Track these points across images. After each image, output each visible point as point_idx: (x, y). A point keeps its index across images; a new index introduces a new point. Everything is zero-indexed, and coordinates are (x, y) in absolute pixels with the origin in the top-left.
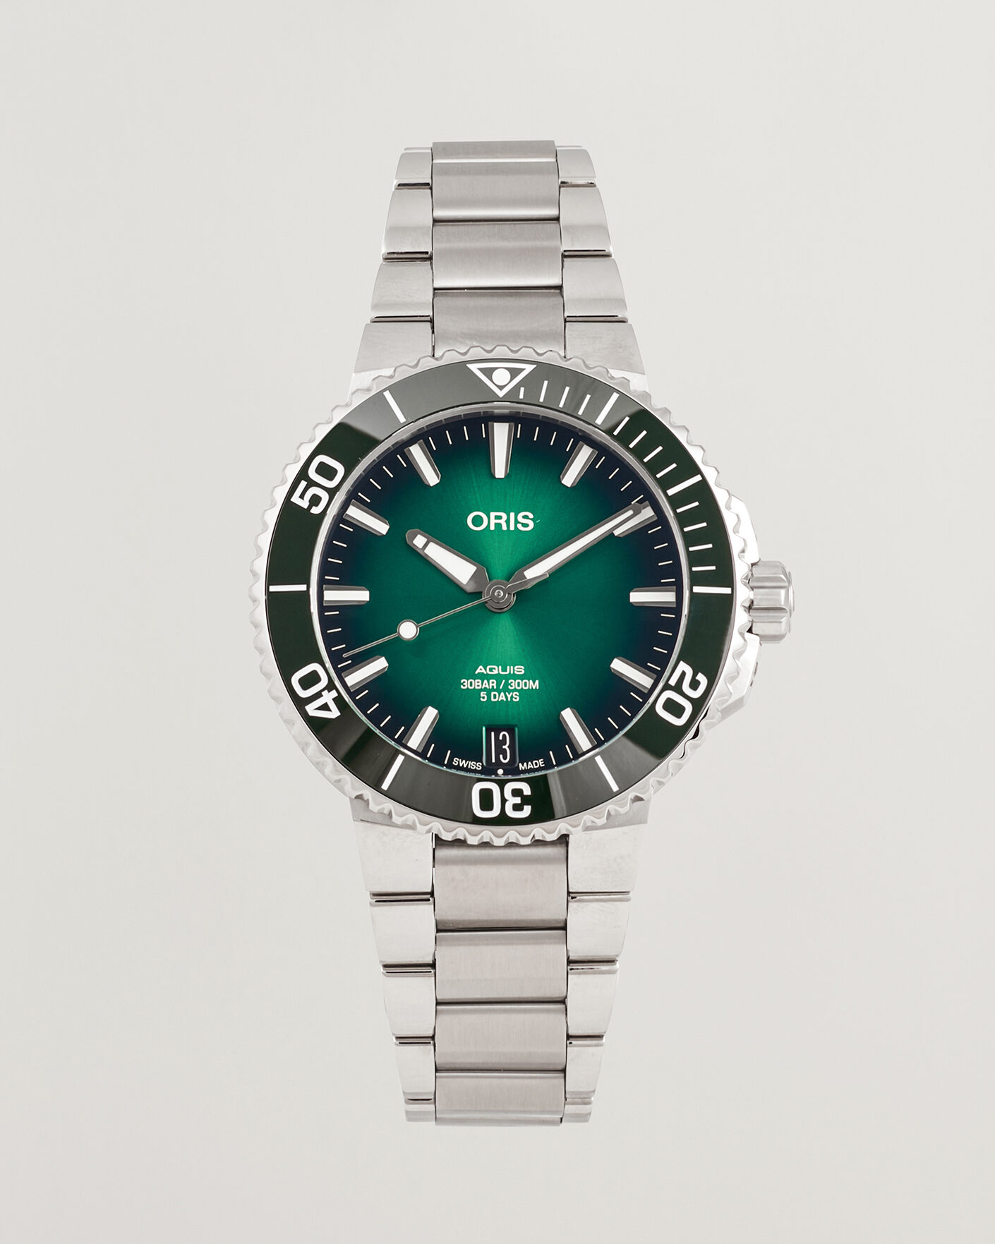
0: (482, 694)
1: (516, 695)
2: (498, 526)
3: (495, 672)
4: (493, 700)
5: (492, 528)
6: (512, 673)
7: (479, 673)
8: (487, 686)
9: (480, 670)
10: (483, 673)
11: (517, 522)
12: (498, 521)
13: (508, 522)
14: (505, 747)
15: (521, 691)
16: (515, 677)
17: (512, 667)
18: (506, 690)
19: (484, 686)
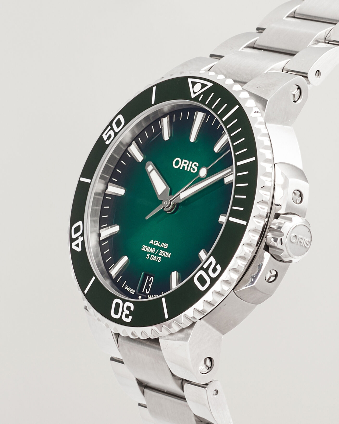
0: (148, 255)
1: (160, 259)
2: (184, 167)
3: (157, 244)
4: (151, 259)
5: (181, 168)
6: (163, 247)
7: (151, 243)
8: (151, 251)
9: (152, 242)
10: (152, 244)
11: (191, 167)
12: (184, 165)
13: (188, 166)
14: (150, 285)
15: (163, 257)
16: (163, 249)
17: (164, 243)
18: (157, 255)
19: (150, 251)
